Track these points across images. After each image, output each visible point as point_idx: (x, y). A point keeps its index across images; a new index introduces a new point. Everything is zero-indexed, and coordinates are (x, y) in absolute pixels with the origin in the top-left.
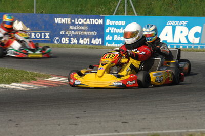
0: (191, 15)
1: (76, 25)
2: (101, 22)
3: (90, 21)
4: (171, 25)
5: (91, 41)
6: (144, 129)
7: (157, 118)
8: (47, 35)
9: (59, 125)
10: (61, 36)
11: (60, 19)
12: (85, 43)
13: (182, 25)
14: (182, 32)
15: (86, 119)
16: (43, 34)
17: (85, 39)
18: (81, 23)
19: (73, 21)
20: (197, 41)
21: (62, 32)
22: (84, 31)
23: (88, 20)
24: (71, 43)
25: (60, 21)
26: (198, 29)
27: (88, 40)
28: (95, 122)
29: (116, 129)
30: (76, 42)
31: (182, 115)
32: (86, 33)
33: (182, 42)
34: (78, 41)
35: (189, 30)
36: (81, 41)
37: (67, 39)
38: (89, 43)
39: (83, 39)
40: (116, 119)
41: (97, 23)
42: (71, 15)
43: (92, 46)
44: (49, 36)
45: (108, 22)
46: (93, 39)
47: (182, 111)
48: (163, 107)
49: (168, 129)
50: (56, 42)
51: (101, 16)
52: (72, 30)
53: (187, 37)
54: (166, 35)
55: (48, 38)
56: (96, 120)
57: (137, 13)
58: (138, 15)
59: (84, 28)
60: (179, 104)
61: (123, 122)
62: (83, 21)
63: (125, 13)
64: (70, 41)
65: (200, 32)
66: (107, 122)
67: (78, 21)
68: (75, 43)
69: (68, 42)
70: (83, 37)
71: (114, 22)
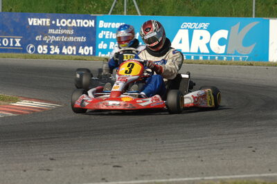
0: (214, 14)
1: (58, 28)
2: (91, 23)
3: (77, 23)
4: (187, 28)
5: (77, 50)
6: (143, 176)
7: (162, 159)
8: (18, 41)
9: (25, 171)
10: (37, 43)
11: (35, 19)
12: (70, 53)
13: (202, 28)
14: (201, 38)
15: (63, 162)
16: (11, 40)
17: (70, 47)
18: (64, 25)
19: (53, 22)
20: (222, 50)
21: (38, 38)
22: (69, 36)
23: (74, 21)
24: (51, 52)
25: (35, 22)
26: (223, 34)
27: (74, 48)
28: (75, 165)
29: (104, 177)
30: (58, 51)
31: (196, 155)
32: (71, 39)
33: (202, 51)
34: (61, 50)
35: (211, 35)
36: (65, 51)
37: (45, 47)
38: (75, 53)
39: (66, 48)
40: (106, 162)
41: (86, 26)
42: (50, 14)
43: (78, 57)
44: (20, 42)
45: (101, 24)
46: (81, 47)
47: (198, 149)
48: (172, 143)
49: (177, 175)
50: (30, 51)
51: (92, 15)
52: (51, 35)
53: (208, 45)
54: (181, 42)
55: (19, 45)
56: (77, 164)
57: (141, 11)
58: (142, 14)
59: (68, 32)
60: (194, 139)
61: (114, 166)
62: (66, 22)
63: (125, 12)
64: (49, 50)
65: (226, 38)
66: (93, 166)
67: (59, 23)
68: (55, 53)
69: (46, 52)
70: (67, 44)
71: (110, 24)
